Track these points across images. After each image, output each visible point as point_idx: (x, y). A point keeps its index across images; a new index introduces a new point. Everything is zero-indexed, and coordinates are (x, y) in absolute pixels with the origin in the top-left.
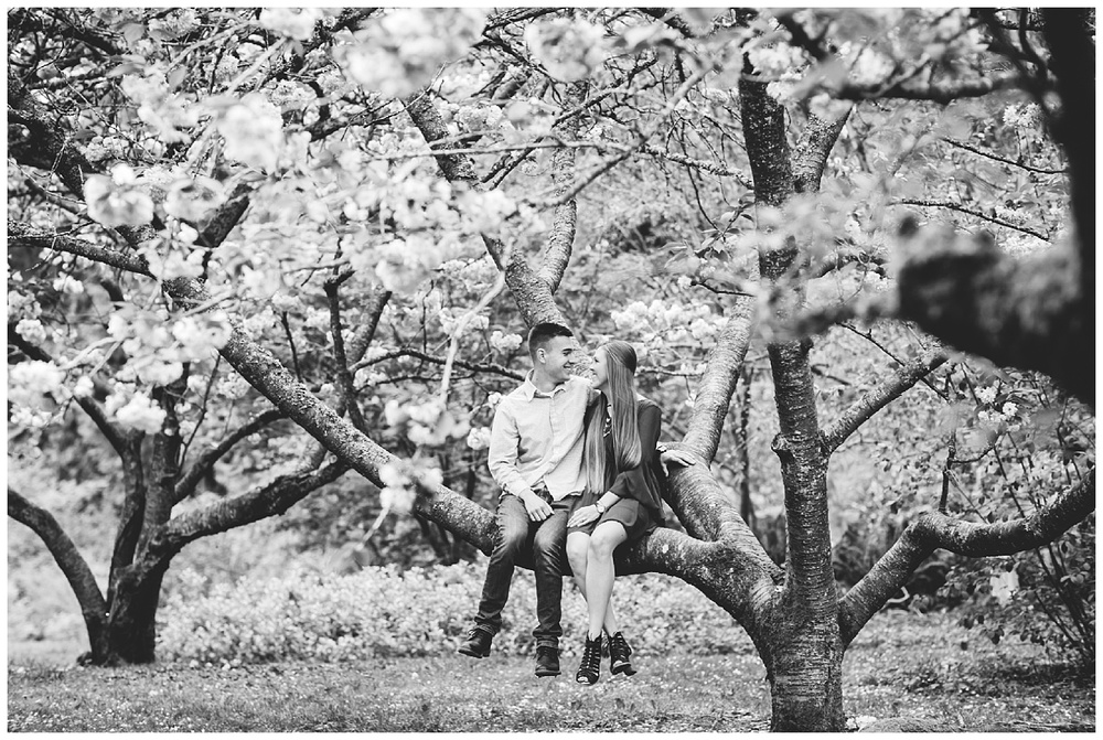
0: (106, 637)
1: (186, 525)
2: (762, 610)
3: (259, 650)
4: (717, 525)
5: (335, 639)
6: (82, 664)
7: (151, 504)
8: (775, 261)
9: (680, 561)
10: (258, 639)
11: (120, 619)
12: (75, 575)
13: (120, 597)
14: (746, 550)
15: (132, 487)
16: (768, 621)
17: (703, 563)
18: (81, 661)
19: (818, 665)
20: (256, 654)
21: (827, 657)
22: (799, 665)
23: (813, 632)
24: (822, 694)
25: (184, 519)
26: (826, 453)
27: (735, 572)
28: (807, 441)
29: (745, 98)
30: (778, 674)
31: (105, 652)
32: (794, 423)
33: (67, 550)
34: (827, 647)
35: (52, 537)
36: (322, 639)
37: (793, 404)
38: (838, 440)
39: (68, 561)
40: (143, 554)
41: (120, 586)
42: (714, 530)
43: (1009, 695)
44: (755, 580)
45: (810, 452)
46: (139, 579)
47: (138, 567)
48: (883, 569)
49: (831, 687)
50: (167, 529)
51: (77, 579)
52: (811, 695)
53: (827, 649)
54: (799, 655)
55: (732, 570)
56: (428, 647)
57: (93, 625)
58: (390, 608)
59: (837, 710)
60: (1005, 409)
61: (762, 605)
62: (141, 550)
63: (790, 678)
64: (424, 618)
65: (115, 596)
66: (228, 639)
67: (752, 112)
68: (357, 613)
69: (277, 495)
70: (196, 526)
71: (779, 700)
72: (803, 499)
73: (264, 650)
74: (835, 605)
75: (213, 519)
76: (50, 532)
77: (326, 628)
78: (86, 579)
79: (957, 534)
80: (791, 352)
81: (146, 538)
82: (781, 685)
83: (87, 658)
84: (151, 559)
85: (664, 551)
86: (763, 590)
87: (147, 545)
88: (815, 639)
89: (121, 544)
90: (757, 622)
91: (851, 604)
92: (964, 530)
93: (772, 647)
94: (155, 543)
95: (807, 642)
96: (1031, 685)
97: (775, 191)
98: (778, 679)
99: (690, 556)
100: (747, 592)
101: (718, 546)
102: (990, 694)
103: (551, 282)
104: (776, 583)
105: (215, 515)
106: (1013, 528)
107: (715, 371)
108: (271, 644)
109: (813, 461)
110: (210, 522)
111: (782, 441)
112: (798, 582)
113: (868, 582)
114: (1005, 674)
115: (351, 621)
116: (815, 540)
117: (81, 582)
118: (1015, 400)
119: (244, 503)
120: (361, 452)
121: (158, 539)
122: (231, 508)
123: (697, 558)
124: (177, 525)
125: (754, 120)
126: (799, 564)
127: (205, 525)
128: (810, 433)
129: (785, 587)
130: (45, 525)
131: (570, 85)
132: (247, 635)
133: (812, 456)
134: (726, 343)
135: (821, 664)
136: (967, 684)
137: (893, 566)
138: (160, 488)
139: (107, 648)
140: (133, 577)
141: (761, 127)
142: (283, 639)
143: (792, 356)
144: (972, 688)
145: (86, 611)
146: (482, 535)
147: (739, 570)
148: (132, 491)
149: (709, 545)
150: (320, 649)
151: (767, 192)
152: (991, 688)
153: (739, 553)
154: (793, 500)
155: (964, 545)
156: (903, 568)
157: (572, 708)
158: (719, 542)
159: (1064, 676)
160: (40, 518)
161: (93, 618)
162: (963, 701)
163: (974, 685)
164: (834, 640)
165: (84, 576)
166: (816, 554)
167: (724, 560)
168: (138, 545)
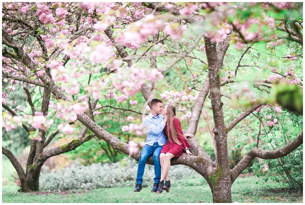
0: (26, 184)
1: (48, 153)
2: (210, 174)
3: (65, 187)
4: (198, 152)
5: (86, 184)
6: (19, 192)
7: (38, 148)
8: (214, 82)
9: (188, 161)
10: (65, 184)
11: (30, 179)
12: (17, 168)
13: (30, 173)
14: (205, 158)
15: (33, 143)
16: (212, 177)
17: (194, 162)
18: (19, 191)
19: (225, 188)
20: (64, 188)
21: (227, 186)
22: (220, 188)
23: (224, 180)
24: (226, 196)
25: (47, 152)
26: (227, 133)
27: (203, 164)
28: (222, 130)
29: (206, 40)
30: (215, 191)
31: (25, 188)
32: (218, 125)
33: (15, 161)
34: (228, 183)
35: (11, 157)
36: (82, 184)
37: (218, 120)
38: (230, 129)
39: (15, 164)
40: (36, 162)
41: (30, 170)
42: (197, 153)
43: (271, 196)
44: (208, 166)
45: (223, 132)
46: (35, 168)
47: (35, 165)
48: (242, 163)
49: (229, 194)
50: (43, 154)
51: (18, 169)
52: (223, 196)
53: (227, 184)
54: (220, 186)
55: (202, 163)
56: (112, 185)
57: (22, 181)
58: (101, 175)
59: (230, 200)
60: (274, 121)
61: (210, 173)
62: (35, 160)
63: (218, 192)
64: (110, 177)
65: (28, 173)
66: (56, 184)
67: (208, 44)
68: (91, 176)
69: (73, 145)
70: (51, 154)
71: (215, 198)
72: (221, 145)
73: (66, 187)
74: (229, 173)
75: (55, 152)
76: (10, 156)
77: (83, 181)
78: (20, 168)
79: (261, 154)
80: (218, 106)
81: (37, 157)
82: (215, 194)
83: (21, 190)
84: (38, 163)
85: (184, 159)
86: (210, 169)
87: (37, 159)
88: (224, 181)
89: (30, 159)
90: (209, 177)
91: (233, 172)
92: (263, 152)
93: (213, 184)
94: (40, 158)
95: (222, 182)
96: (276, 193)
97: (214, 64)
98: (215, 192)
99: (191, 160)
100: (206, 169)
101: (198, 157)
102: (266, 196)
103: (151, 88)
104: (213, 167)
105: (56, 150)
106: (277, 152)
107: (195, 111)
108: (68, 185)
109: (223, 135)
110: (55, 153)
111: (215, 130)
112: (220, 167)
113: (238, 166)
114: (269, 190)
115: (90, 178)
116: (224, 156)
117: (19, 169)
118: (277, 118)
119: (64, 147)
120: (103, 134)
121: (40, 157)
122: (61, 149)
123: (192, 161)
124: (45, 153)
125: (208, 46)
126: (220, 162)
127: (53, 153)
128: (223, 128)
129: (216, 168)
130: (9, 154)
131: (155, 36)
132: (62, 183)
133: (223, 133)
134: (198, 104)
135: (226, 188)
136: (259, 193)
137: (244, 162)
138: (41, 144)
139: (26, 187)
140: (33, 168)
141: (210, 48)
142: (71, 184)
143: (218, 107)
144: (261, 194)
145: (20, 177)
146: (135, 155)
147: (204, 164)
148: (33, 144)
149: (195, 157)
150: (82, 186)
151: (211, 65)
152: (266, 194)
153: (204, 159)
154: (218, 145)
155: (263, 156)
156: (247, 162)
157: (157, 201)
158: (198, 156)
159: (285, 191)
160: (7, 152)
161: (22, 179)
162: (258, 198)
163: (261, 193)
164: (229, 182)
165: (19, 168)
166: (224, 159)
167: (200, 161)
168: (34, 159)
